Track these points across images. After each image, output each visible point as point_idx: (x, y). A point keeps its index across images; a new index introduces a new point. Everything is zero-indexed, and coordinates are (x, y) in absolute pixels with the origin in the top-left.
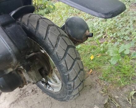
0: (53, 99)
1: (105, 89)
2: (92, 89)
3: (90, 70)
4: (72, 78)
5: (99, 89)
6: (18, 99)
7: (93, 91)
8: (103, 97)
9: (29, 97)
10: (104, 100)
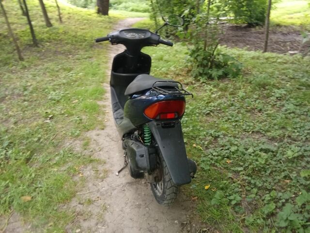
0: (154, 198)
1: (192, 216)
2: (184, 211)
3: (195, 197)
4: (167, 194)
5: (189, 213)
6: (133, 182)
7: (183, 212)
8: (185, 220)
9: (141, 186)
10: (185, 221)
